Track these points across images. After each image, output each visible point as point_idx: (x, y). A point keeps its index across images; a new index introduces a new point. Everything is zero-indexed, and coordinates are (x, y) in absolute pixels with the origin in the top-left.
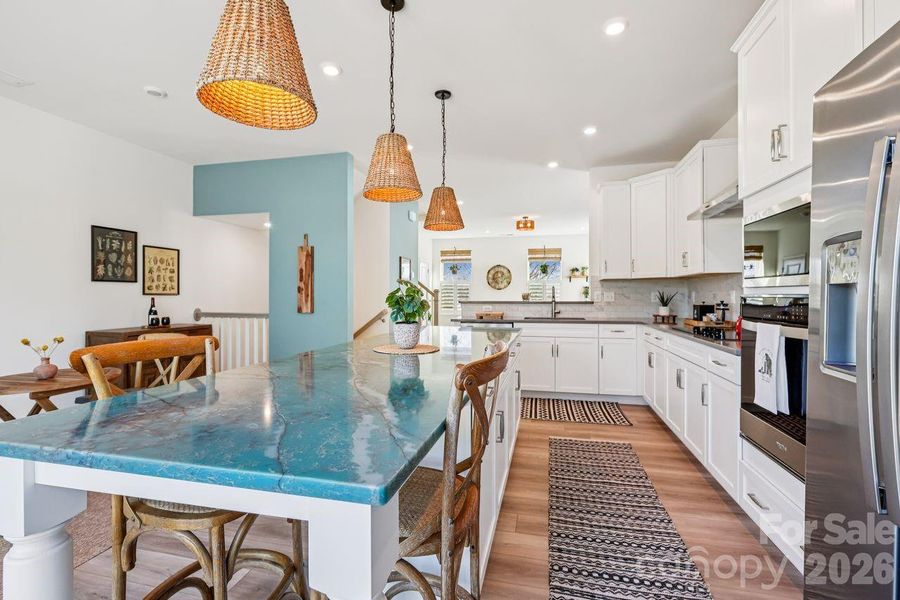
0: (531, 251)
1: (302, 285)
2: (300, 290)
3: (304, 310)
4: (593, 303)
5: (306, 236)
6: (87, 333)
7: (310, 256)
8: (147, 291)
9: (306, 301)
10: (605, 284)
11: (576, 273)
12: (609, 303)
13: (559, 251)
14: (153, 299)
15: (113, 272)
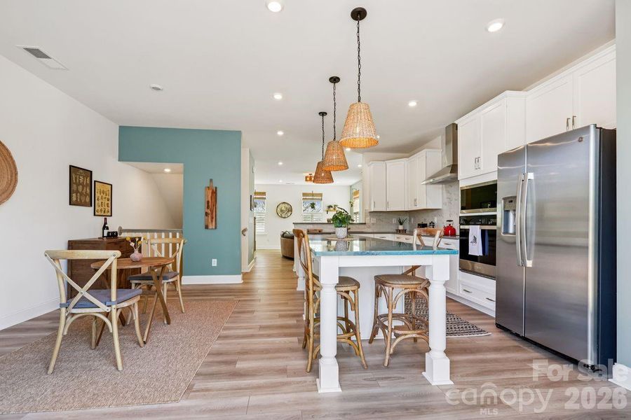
0: (304, 194)
1: (209, 211)
2: (207, 214)
3: (210, 227)
4: (365, 224)
5: (211, 180)
6: (69, 241)
7: (214, 193)
8: (96, 213)
9: (212, 221)
10: (372, 214)
11: (331, 209)
12: (373, 224)
13: (321, 195)
14: (106, 219)
15: (80, 199)
